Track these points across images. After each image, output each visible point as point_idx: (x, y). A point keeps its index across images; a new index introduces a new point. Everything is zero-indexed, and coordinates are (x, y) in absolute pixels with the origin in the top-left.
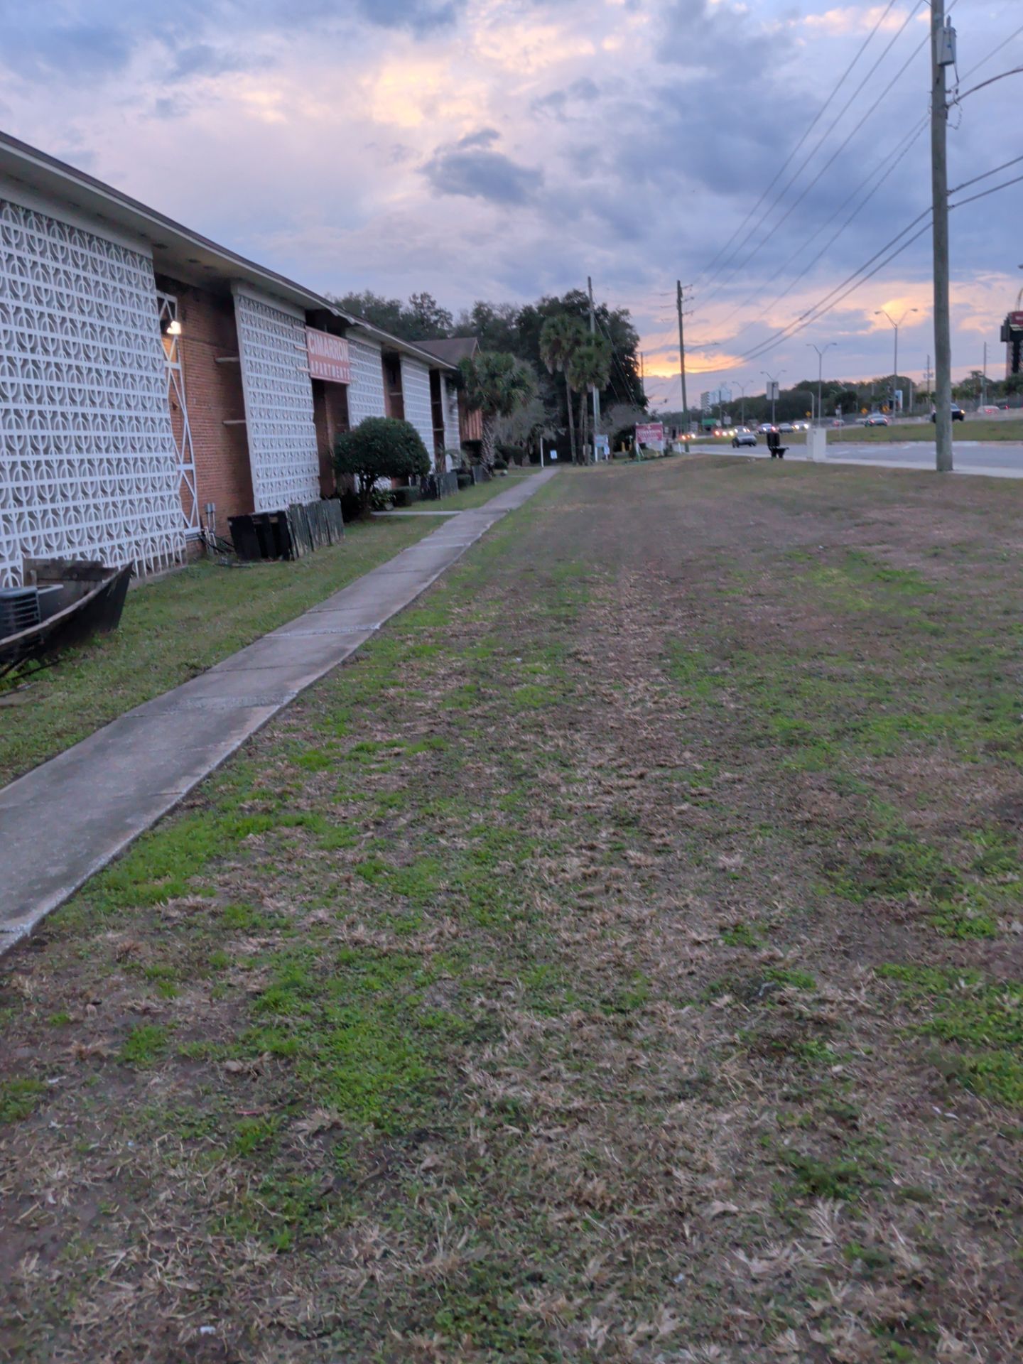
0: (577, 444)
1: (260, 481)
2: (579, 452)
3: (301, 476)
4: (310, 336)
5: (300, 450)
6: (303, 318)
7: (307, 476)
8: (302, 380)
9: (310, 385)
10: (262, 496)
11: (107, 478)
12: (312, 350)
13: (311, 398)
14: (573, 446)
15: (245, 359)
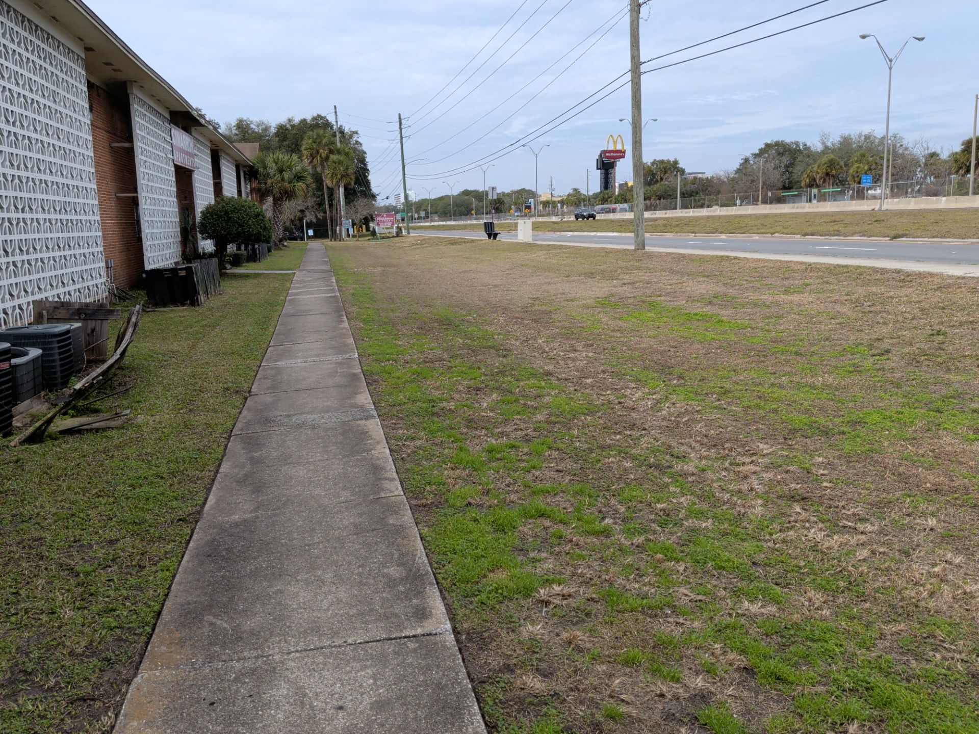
0: (332, 225)
1: (148, 243)
2: (334, 231)
3: (171, 240)
4: (173, 131)
5: (169, 220)
6: (168, 117)
7: (174, 240)
8: (169, 166)
9: (173, 169)
10: (150, 255)
11: (60, 235)
12: (174, 142)
13: (174, 179)
14: (329, 226)
15: (138, 145)
